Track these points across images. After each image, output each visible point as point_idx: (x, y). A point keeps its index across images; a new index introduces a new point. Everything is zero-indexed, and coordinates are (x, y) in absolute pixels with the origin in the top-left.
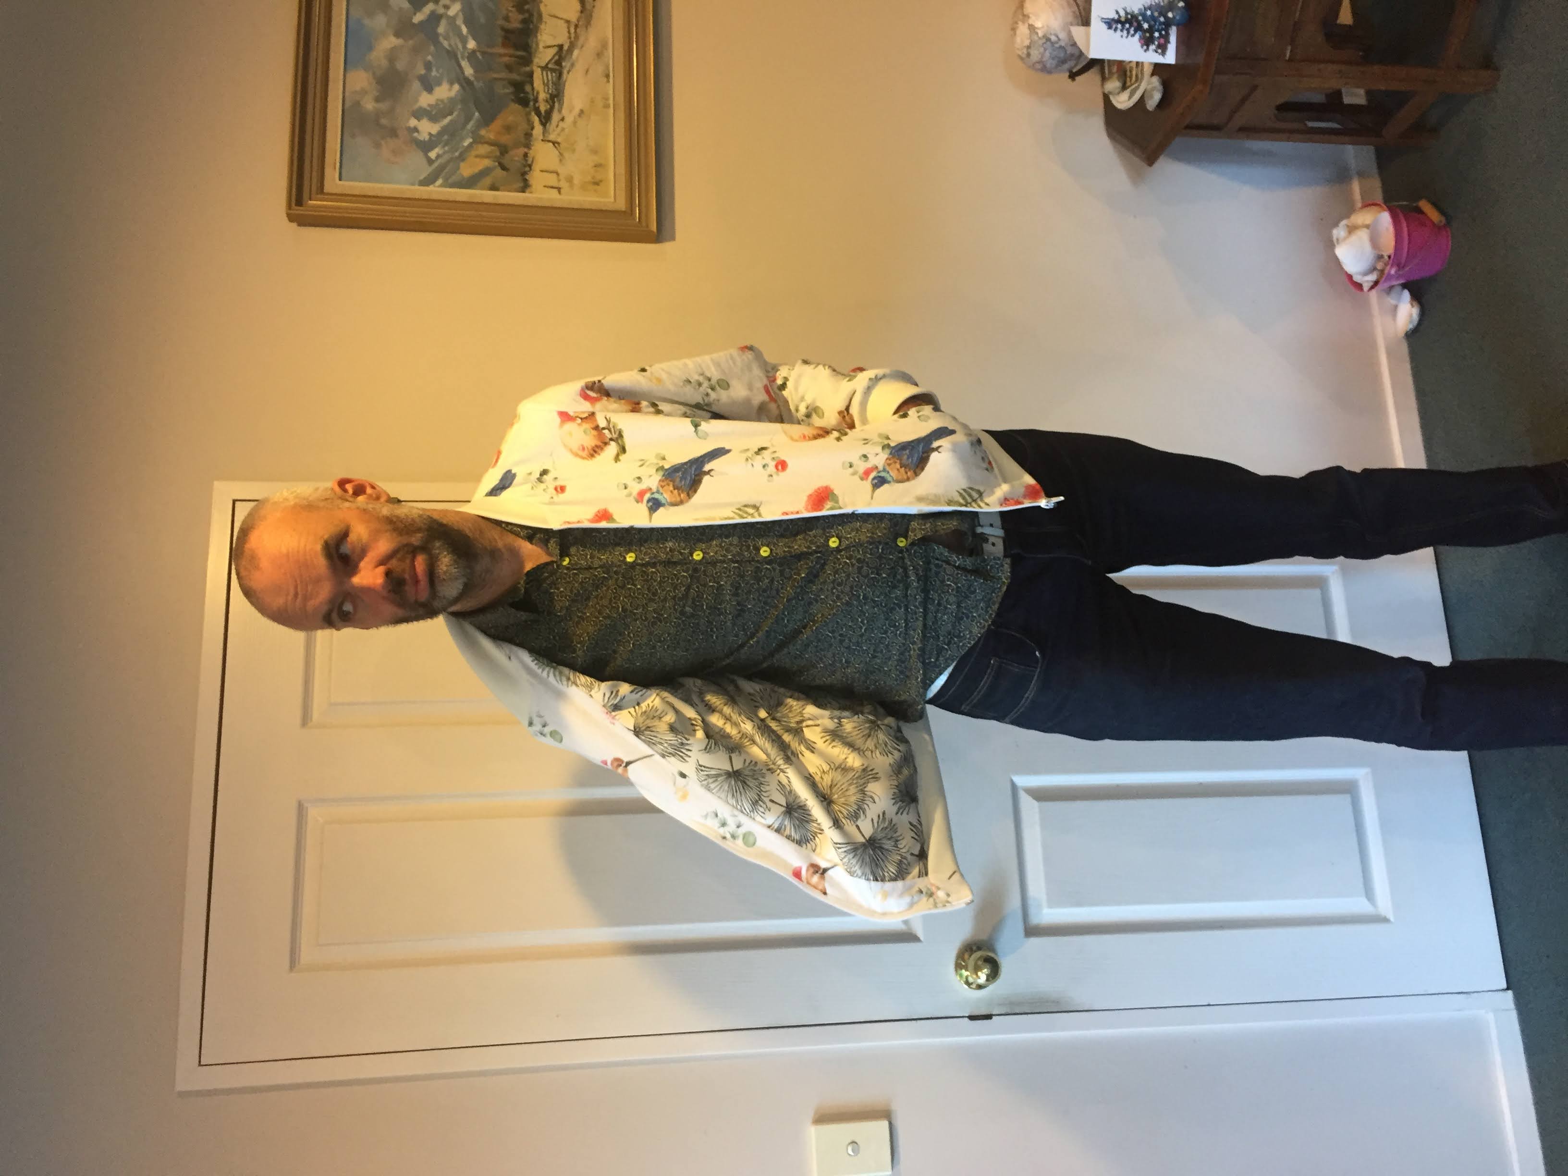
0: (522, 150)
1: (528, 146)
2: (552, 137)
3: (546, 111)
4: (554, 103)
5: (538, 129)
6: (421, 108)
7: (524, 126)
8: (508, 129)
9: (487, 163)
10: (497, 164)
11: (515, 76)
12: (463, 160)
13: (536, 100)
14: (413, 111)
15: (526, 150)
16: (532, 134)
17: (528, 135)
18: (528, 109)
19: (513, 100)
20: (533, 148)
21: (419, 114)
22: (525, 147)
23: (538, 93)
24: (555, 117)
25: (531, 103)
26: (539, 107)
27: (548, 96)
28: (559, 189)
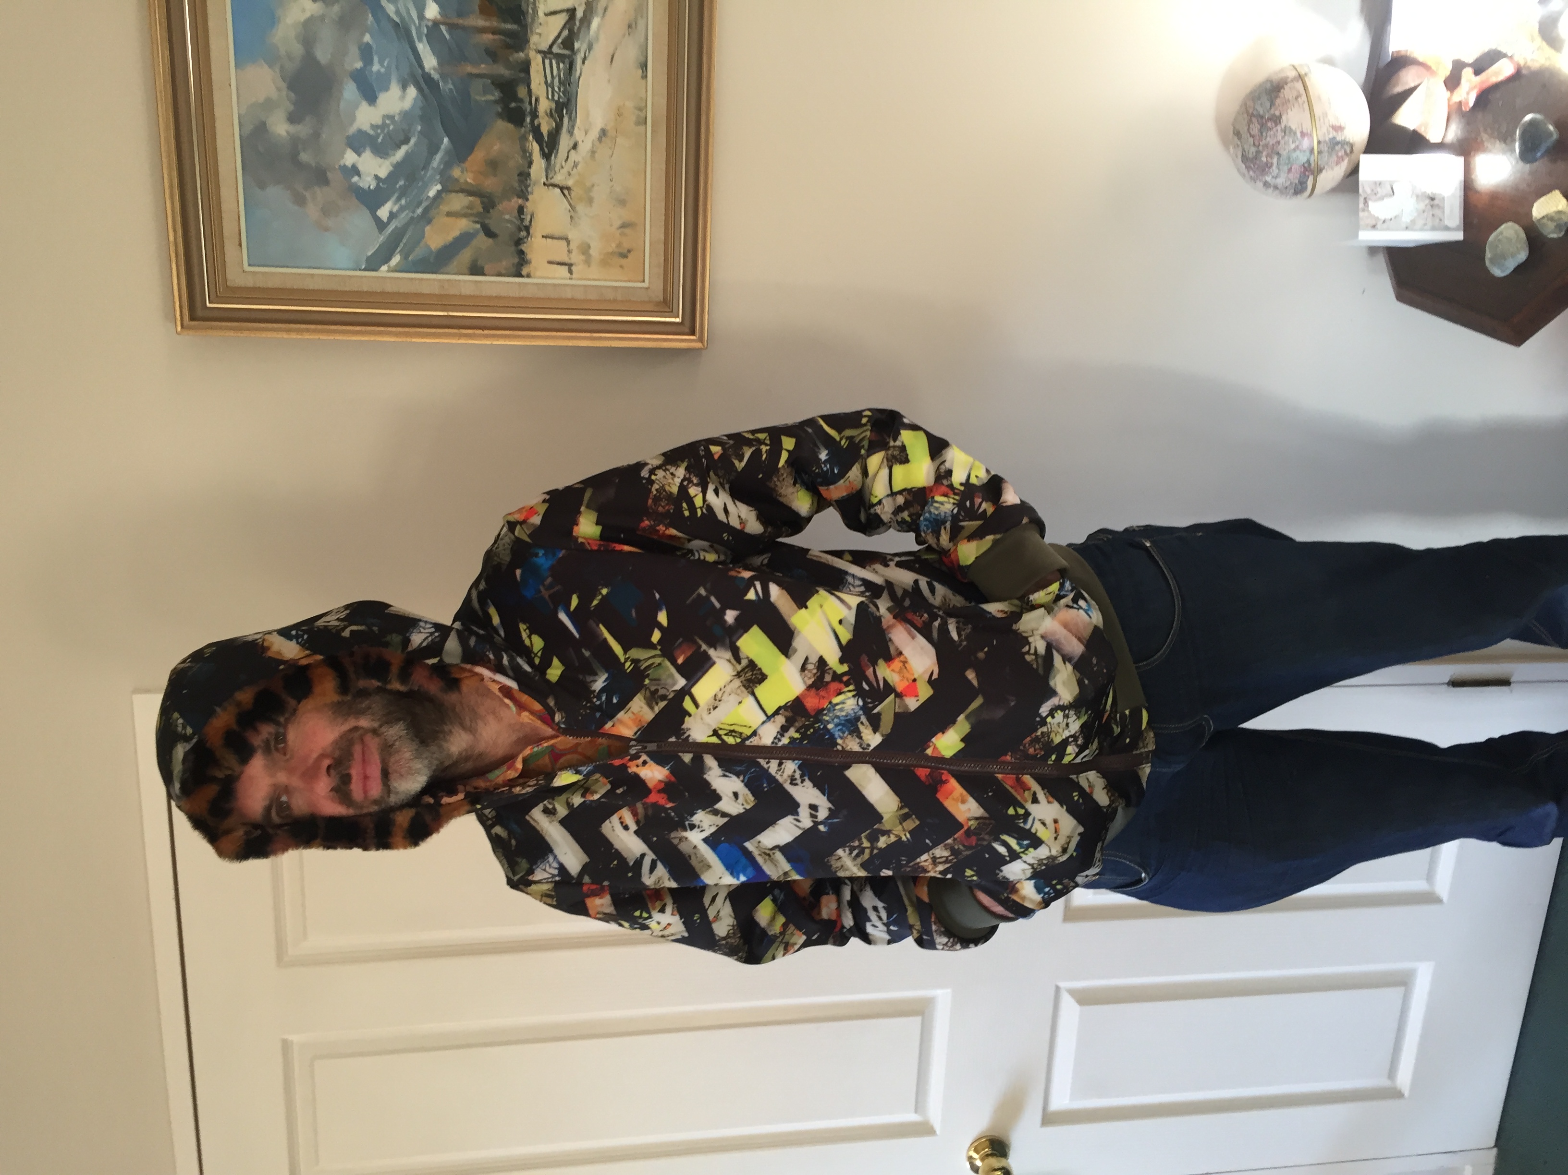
0: (516, 202)
1: (524, 195)
2: (558, 178)
3: (550, 134)
4: (561, 118)
5: (538, 164)
6: (360, 132)
7: (518, 160)
8: (493, 165)
9: (463, 225)
10: (478, 226)
11: (502, 71)
12: (429, 222)
13: (534, 114)
14: (348, 137)
15: (520, 201)
16: (529, 175)
17: (524, 176)
18: (523, 130)
19: (500, 115)
20: (530, 197)
21: (359, 142)
22: (519, 197)
23: (537, 100)
24: (564, 142)
25: (528, 120)
26: (539, 125)
27: (553, 106)
28: (570, 265)
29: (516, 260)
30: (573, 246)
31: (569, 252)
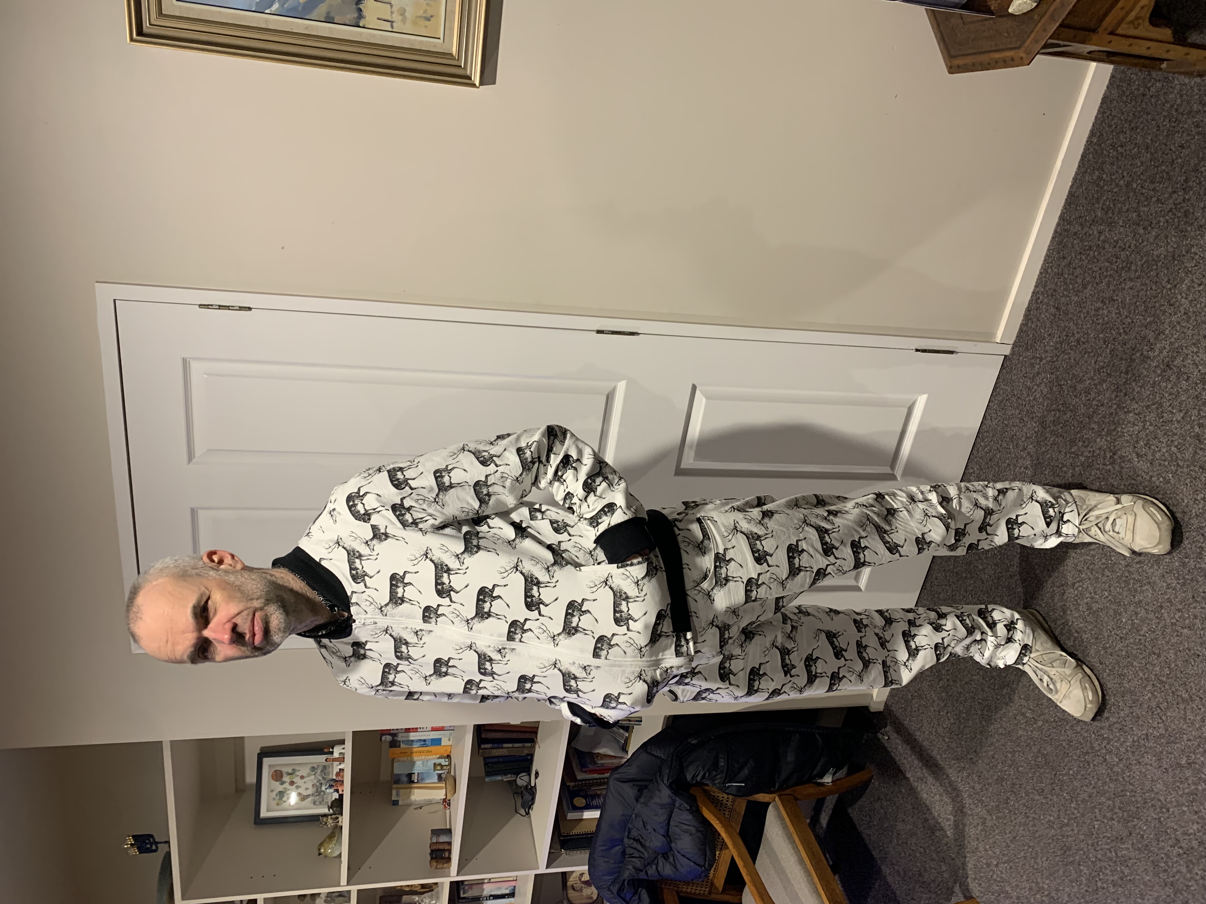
28: (392, 22)
29: (356, 15)
30: (395, 9)
31: (392, 13)
